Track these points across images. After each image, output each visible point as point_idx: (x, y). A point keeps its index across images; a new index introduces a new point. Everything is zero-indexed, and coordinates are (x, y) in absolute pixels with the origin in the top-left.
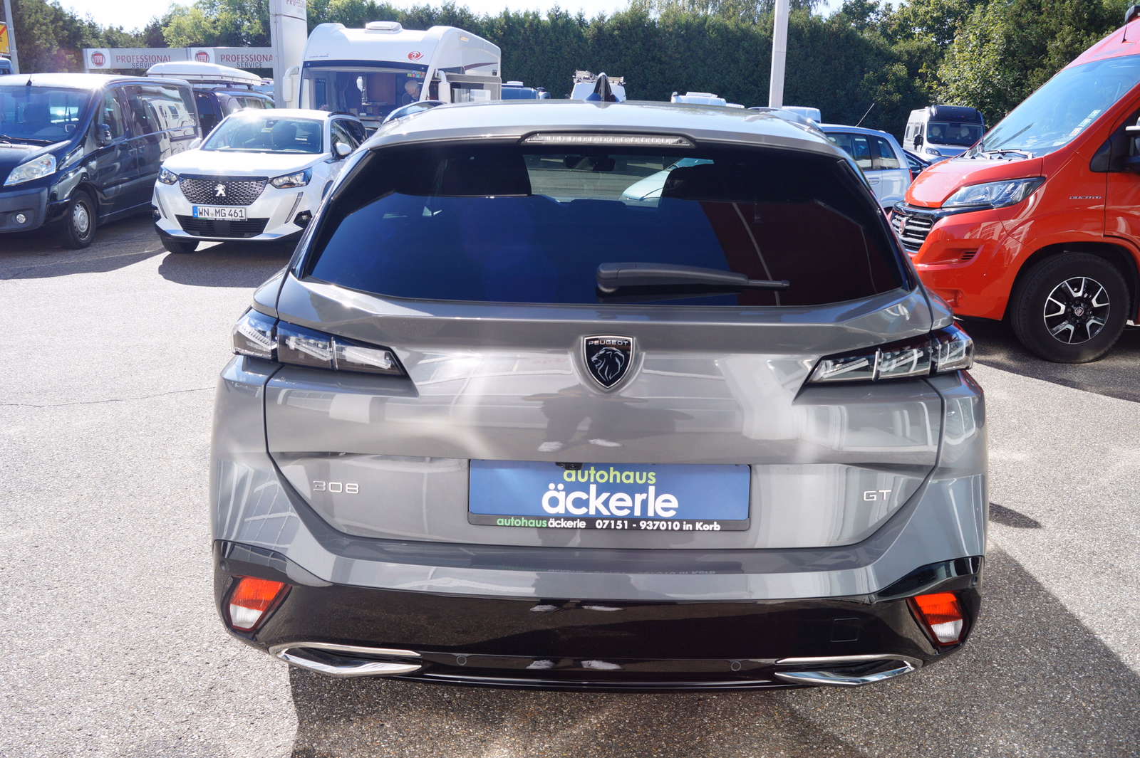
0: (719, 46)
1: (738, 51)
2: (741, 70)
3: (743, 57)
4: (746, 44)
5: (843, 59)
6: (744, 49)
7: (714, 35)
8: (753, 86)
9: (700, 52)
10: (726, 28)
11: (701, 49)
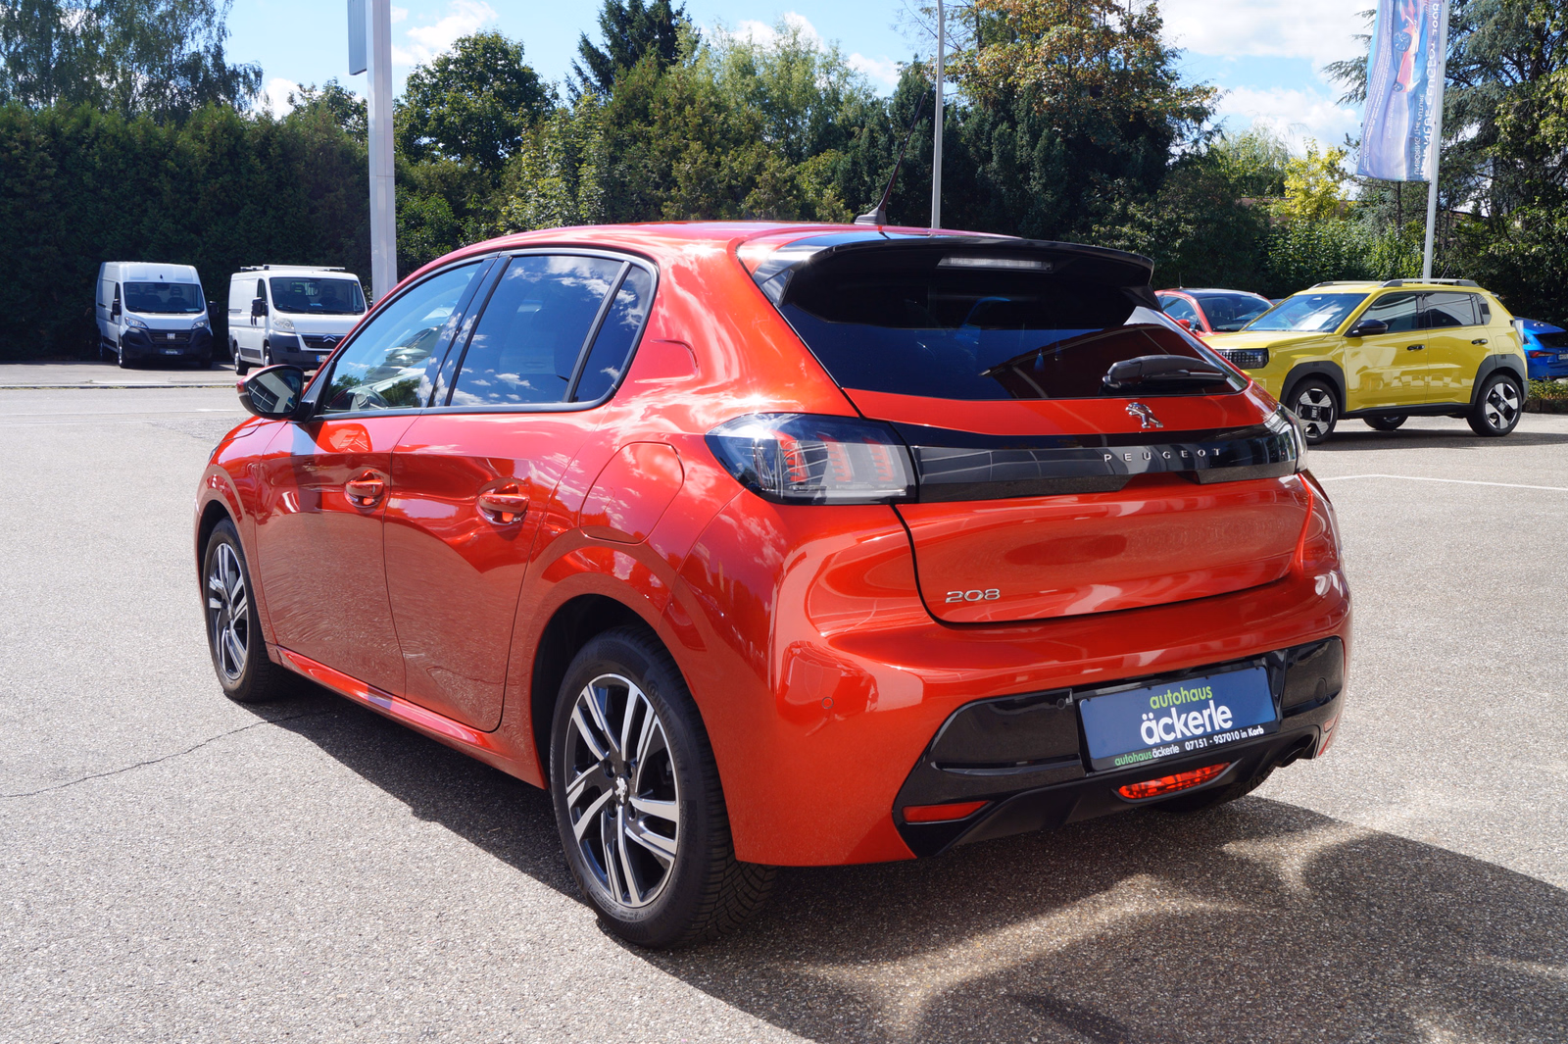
0: (121, 166)
1: (156, 176)
2: (167, 209)
3: (167, 188)
4: (171, 164)
5: (342, 191)
6: (167, 172)
7: (109, 147)
8: (193, 236)
9: (87, 177)
10: (130, 137)
11: (87, 170)
